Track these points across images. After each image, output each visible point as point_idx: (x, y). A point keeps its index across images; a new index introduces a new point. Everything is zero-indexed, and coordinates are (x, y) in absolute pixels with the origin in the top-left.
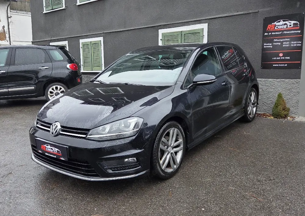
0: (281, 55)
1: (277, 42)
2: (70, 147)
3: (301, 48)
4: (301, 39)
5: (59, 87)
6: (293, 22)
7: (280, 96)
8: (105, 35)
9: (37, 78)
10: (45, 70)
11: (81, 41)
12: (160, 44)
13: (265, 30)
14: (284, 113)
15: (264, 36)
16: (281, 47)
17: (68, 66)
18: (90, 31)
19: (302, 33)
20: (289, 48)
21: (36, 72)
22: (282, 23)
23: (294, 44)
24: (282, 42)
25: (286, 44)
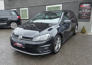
0: (84, 15)
1: (83, 11)
2: (26, 44)
3: (91, 12)
4: (91, 10)
5: (14, 23)
6: (88, 5)
7: (84, 27)
8: (29, 7)
9: (7, 20)
10: (10, 18)
11: (21, 9)
12: (47, 10)
13: (80, 7)
14: (85, 32)
15: (79, 9)
16: (84, 12)
17: (17, 17)
18: (23, 6)
19: (91, 8)
20: (87, 12)
21: (7, 19)
22: (85, 5)
23: (89, 11)
24: (85, 11)
25: (86, 11)
